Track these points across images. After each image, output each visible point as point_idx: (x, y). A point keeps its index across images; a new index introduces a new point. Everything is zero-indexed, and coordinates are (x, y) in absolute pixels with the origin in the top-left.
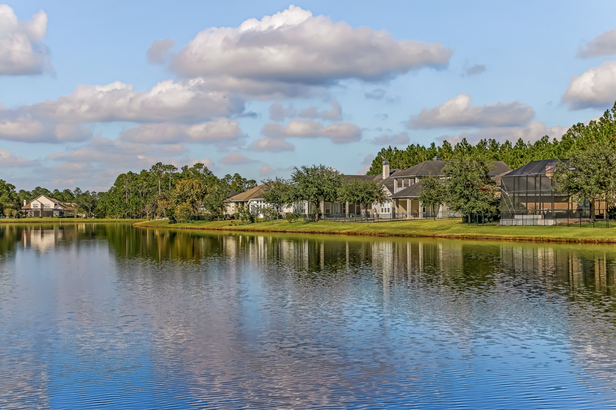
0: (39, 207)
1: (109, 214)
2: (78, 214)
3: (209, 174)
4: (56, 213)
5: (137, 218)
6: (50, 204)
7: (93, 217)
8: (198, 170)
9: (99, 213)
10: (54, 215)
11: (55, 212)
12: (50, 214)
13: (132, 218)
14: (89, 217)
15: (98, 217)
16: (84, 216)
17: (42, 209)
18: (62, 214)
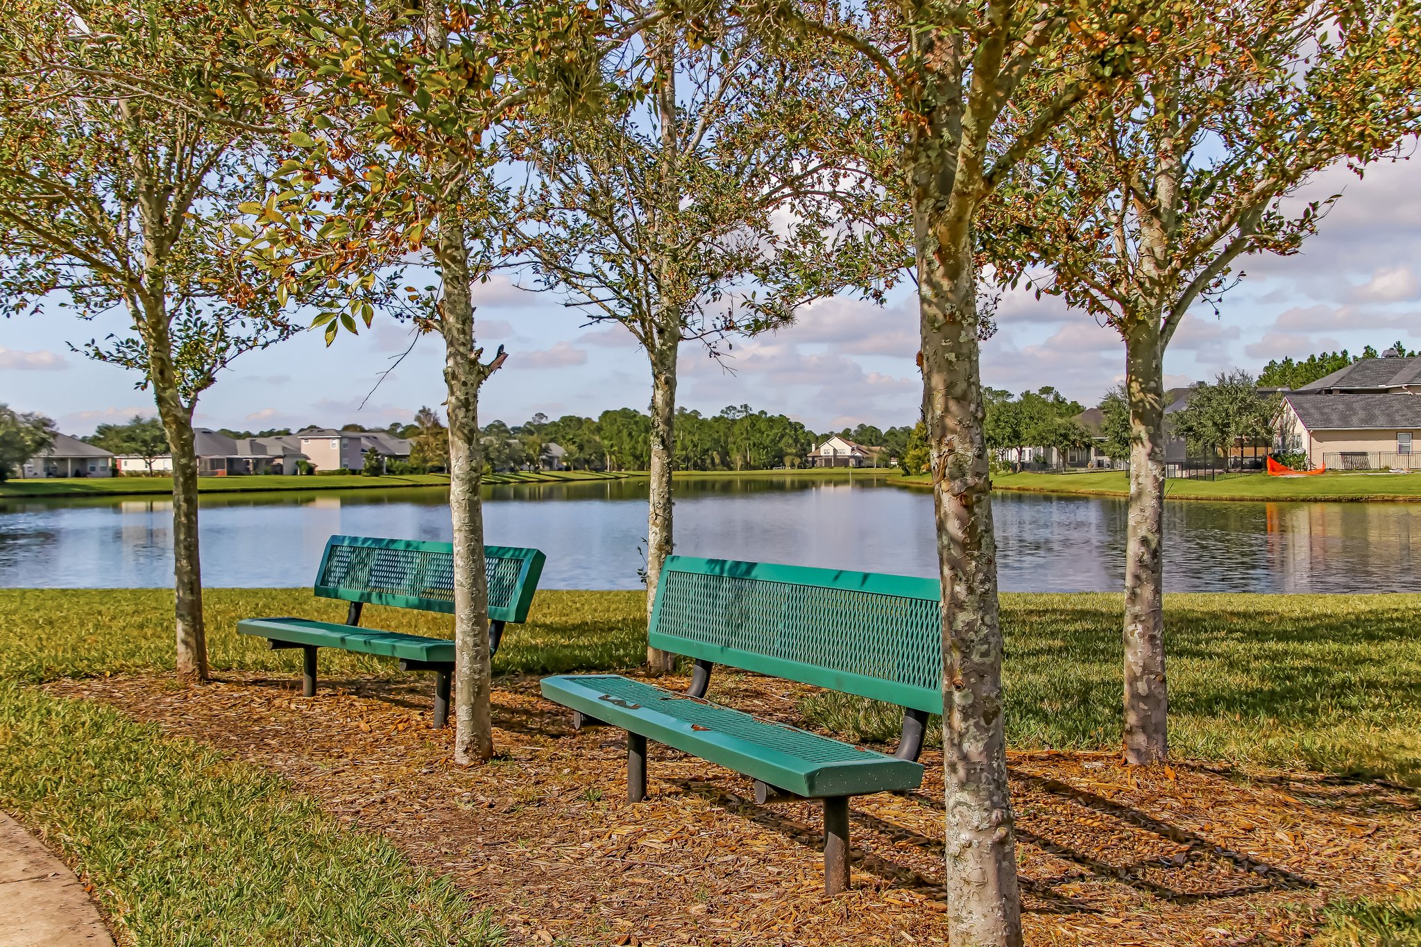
0: (832, 454)
6: (845, 449)
10: (850, 465)
11: (851, 460)
12: (844, 462)
17: (835, 456)
18: (860, 463)
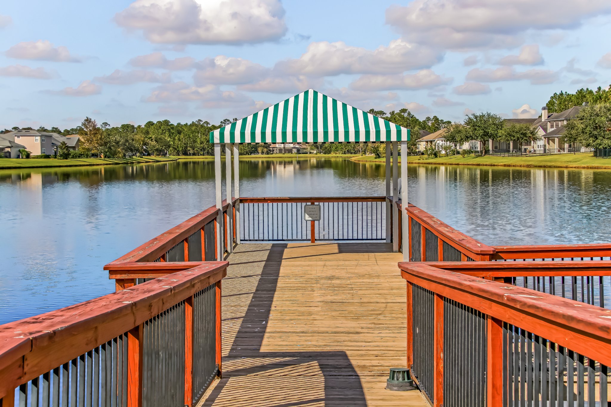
0: (282, 146)
1: (334, 151)
2: (311, 151)
3: (412, 117)
4: (295, 151)
5: (355, 153)
7: (322, 153)
8: (402, 114)
9: (326, 150)
10: (293, 152)
11: (294, 149)
13: (351, 153)
14: (319, 153)
15: (325, 153)
16: (315, 152)
18: (299, 152)
